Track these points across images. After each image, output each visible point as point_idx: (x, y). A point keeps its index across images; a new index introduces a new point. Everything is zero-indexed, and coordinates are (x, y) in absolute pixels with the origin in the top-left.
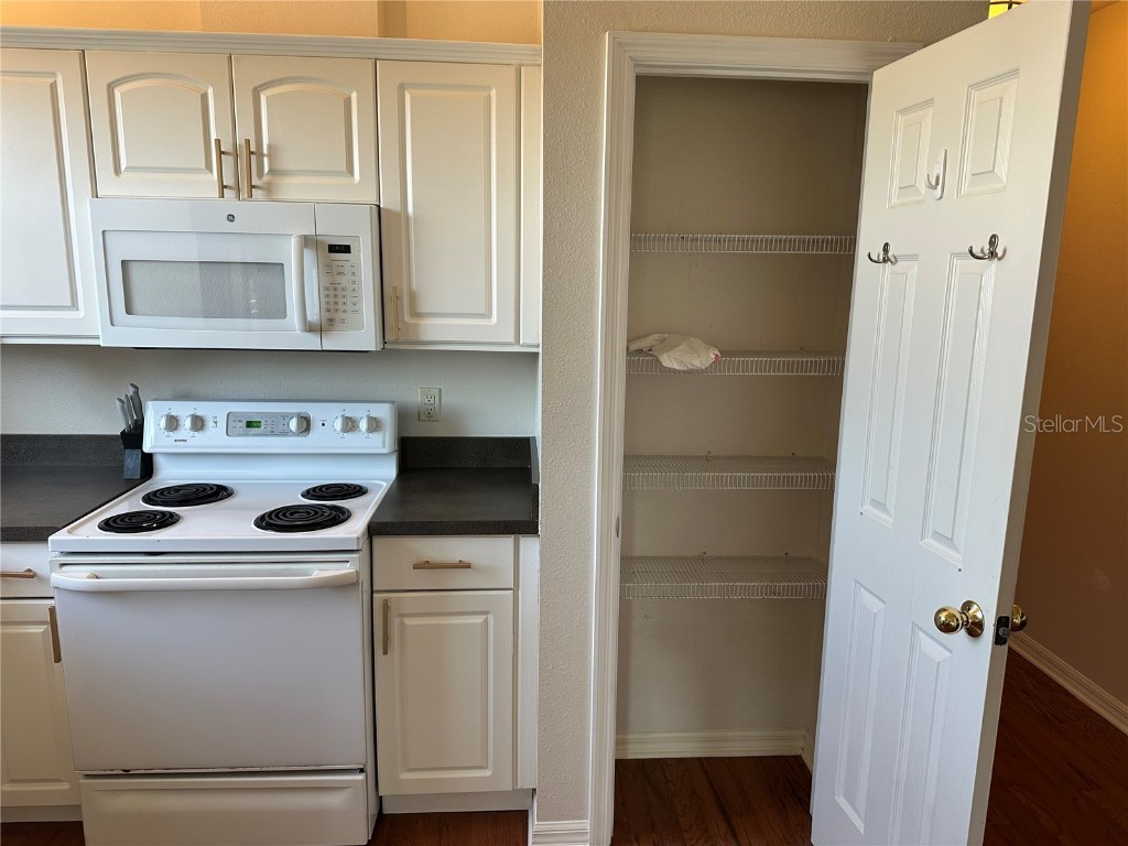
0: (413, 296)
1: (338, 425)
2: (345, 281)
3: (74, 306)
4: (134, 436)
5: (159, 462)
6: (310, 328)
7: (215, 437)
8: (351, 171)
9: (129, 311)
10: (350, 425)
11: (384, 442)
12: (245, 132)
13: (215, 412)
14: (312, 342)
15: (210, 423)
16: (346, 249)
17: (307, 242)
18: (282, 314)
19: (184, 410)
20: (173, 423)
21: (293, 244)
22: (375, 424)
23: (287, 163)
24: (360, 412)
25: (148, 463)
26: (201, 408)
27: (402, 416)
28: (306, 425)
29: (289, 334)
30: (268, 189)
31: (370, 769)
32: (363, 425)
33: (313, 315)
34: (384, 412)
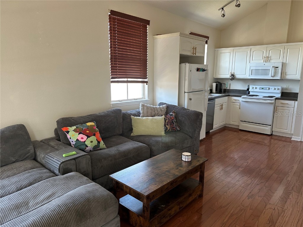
0: (286, 73)
1: (273, 89)
2: (277, 71)
3: (245, 74)
4: (248, 89)
5: (250, 92)
6: (272, 77)
7: (258, 90)
8: (280, 58)
9: (251, 75)
10: (275, 89)
11: (279, 91)
12: (268, 55)
13: (258, 87)
14: (272, 78)
15: (257, 88)
16: (278, 67)
17: (273, 67)
18: (269, 75)
19: (255, 87)
20: (253, 88)
21: (271, 67)
22: (278, 89)
23: (272, 58)
24: (277, 88)
25: (249, 92)
26: (256, 86)
27: (282, 89)
28: (269, 89)
29: (269, 77)
30: (269, 61)
31: (272, 126)
32: (277, 89)
33: (272, 75)
34: (280, 88)
